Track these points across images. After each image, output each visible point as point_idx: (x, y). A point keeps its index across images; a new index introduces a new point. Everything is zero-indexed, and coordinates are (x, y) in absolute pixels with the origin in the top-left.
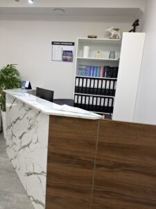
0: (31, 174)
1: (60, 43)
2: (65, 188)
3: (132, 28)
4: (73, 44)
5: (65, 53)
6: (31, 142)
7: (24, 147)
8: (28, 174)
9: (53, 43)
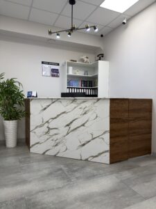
0: (89, 142)
1: (49, 63)
2: (118, 136)
3: (98, 58)
4: (58, 64)
5: (53, 70)
6: (87, 121)
7: (76, 129)
8: (84, 145)
9: (43, 63)
